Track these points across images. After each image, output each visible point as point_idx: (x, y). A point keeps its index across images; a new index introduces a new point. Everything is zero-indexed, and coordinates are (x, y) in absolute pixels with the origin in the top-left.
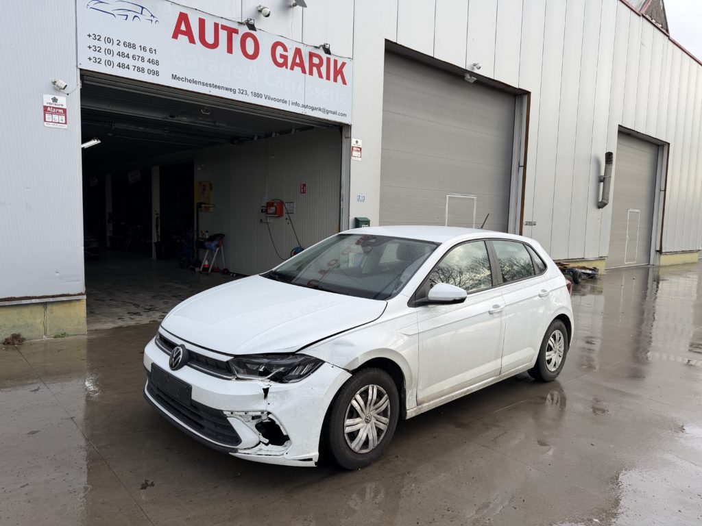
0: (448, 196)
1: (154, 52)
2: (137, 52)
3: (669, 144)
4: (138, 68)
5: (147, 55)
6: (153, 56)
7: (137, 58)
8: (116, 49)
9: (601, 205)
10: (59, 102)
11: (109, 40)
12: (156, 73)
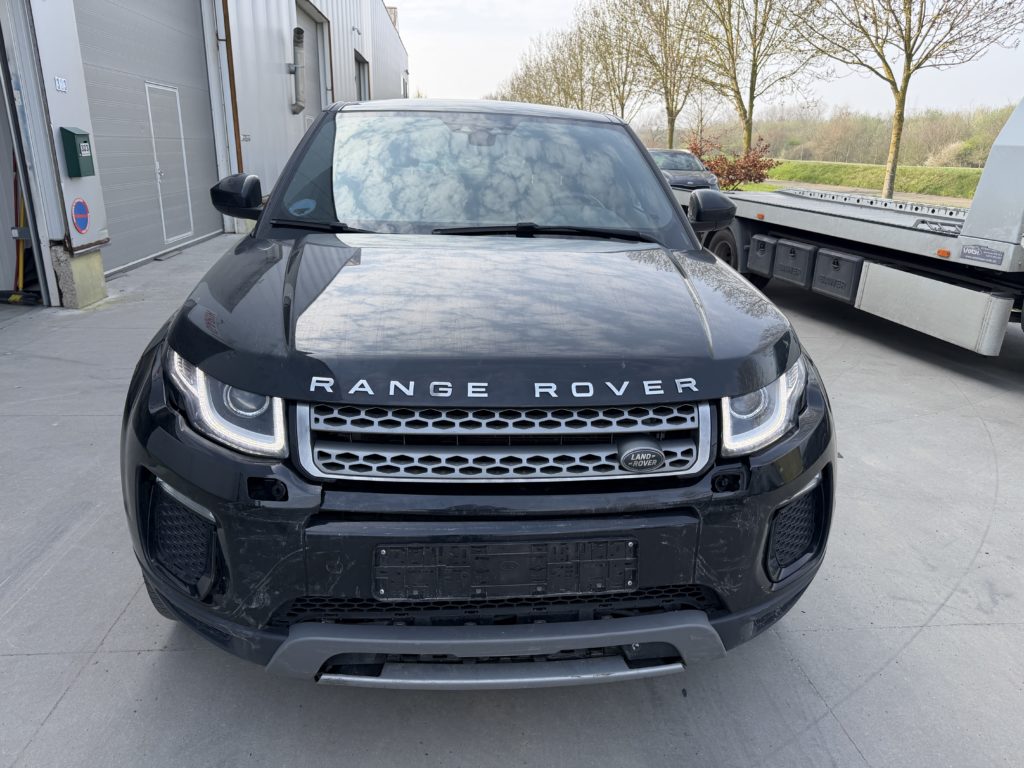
0: (147, 85)
3: (329, 22)
9: (296, 110)
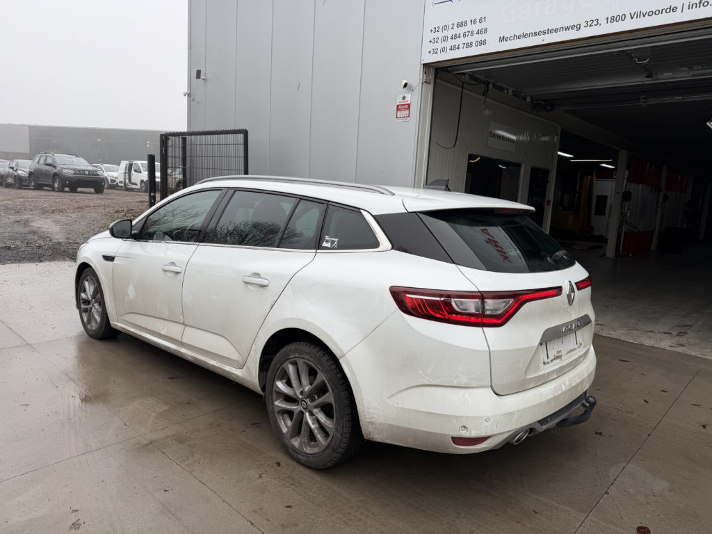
1: (483, 20)
2: (469, 27)
4: (467, 44)
5: (476, 28)
6: (483, 26)
7: (467, 34)
8: (449, 33)
10: (406, 99)
11: (446, 28)
12: (483, 43)
